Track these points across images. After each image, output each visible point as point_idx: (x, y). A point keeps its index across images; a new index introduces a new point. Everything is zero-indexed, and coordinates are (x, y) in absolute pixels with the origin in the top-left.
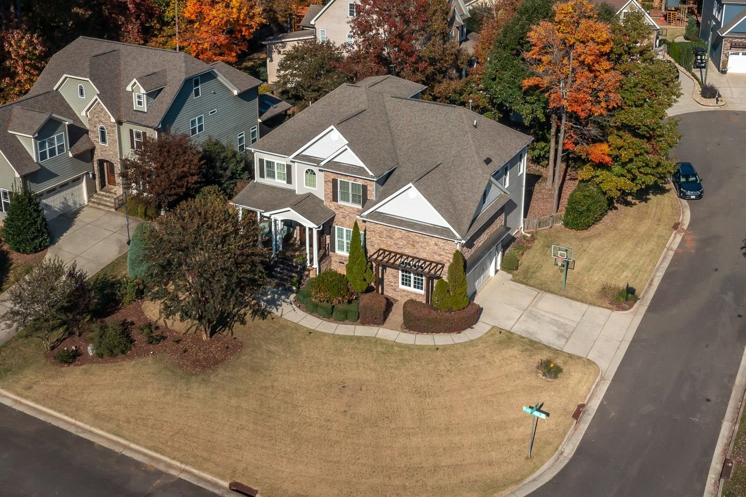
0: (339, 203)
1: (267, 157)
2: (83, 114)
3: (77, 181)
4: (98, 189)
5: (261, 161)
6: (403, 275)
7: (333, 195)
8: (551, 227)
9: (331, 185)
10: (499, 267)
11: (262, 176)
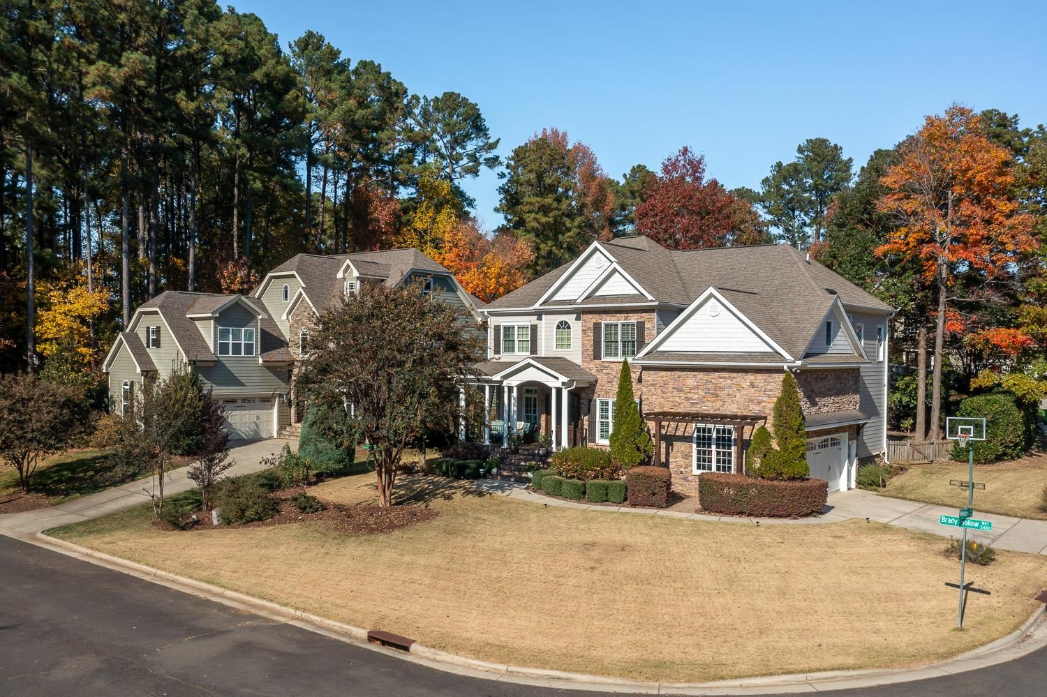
0: (603, 360)
1: (504, 322)
2: (284, 317)
3: (266, 401)
4: (293, 420)
5: (497, 328)
6: (699, 452)
7: (594, 350)
8: (932, 462)
9: (591, 334)
10: (853, 485)
11: (497, 351)
